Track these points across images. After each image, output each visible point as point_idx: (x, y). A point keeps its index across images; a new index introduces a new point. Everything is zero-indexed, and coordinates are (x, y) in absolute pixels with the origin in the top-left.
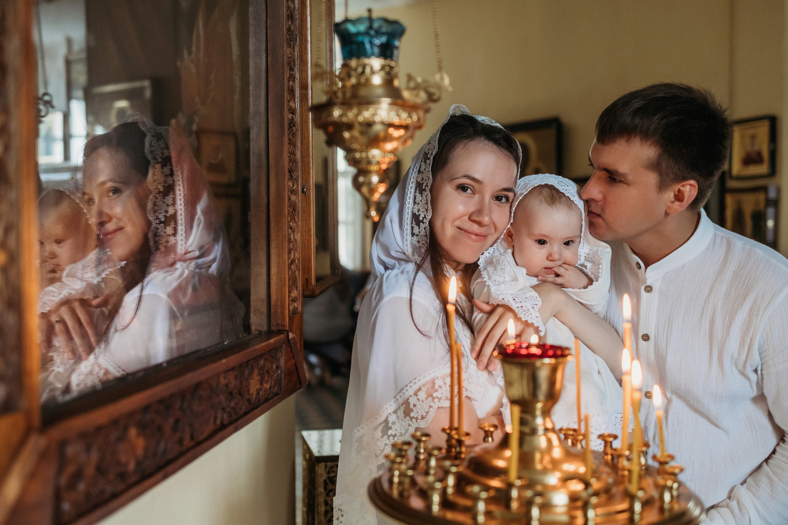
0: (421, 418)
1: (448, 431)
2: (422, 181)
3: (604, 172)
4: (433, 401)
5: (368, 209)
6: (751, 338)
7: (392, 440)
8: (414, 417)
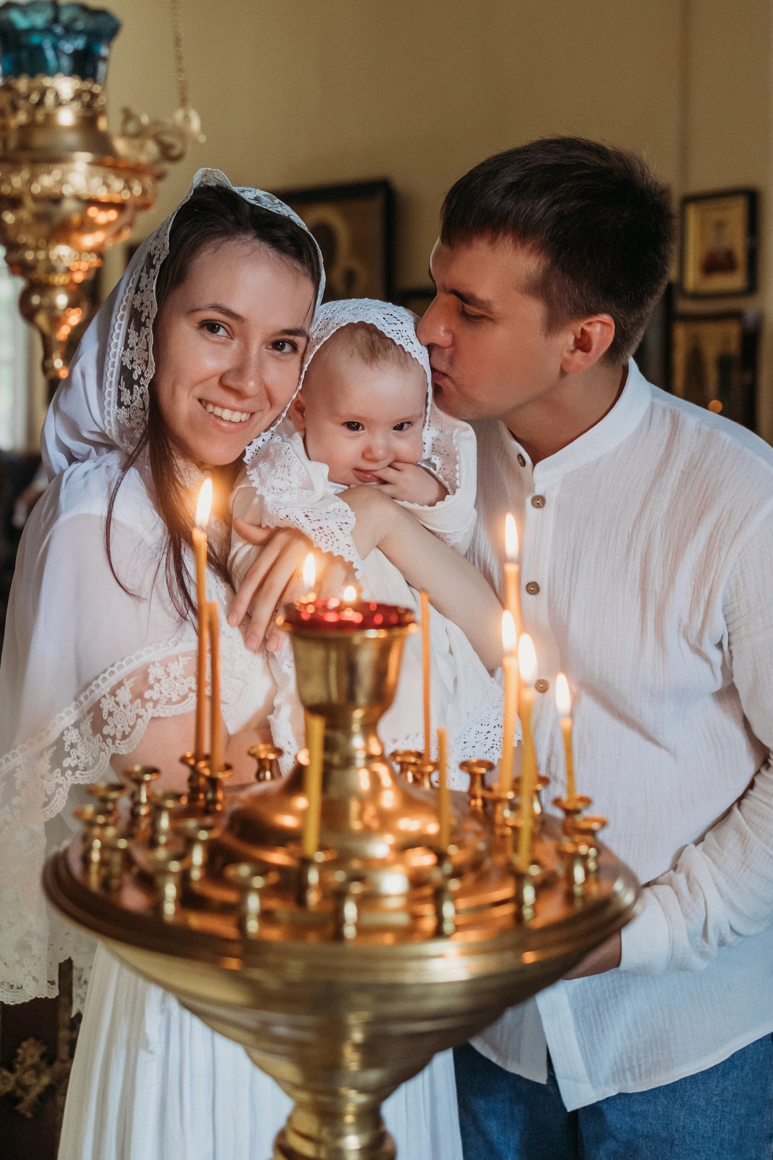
0: (122, 736)
1: (192, 762)
2: (141, 307)
3: (453, 297)
4: (143, 706)
5: (47, 355)
6: (709, 588)
7: (71, 779)
8: (109, 736)
